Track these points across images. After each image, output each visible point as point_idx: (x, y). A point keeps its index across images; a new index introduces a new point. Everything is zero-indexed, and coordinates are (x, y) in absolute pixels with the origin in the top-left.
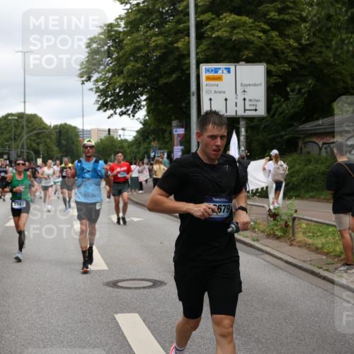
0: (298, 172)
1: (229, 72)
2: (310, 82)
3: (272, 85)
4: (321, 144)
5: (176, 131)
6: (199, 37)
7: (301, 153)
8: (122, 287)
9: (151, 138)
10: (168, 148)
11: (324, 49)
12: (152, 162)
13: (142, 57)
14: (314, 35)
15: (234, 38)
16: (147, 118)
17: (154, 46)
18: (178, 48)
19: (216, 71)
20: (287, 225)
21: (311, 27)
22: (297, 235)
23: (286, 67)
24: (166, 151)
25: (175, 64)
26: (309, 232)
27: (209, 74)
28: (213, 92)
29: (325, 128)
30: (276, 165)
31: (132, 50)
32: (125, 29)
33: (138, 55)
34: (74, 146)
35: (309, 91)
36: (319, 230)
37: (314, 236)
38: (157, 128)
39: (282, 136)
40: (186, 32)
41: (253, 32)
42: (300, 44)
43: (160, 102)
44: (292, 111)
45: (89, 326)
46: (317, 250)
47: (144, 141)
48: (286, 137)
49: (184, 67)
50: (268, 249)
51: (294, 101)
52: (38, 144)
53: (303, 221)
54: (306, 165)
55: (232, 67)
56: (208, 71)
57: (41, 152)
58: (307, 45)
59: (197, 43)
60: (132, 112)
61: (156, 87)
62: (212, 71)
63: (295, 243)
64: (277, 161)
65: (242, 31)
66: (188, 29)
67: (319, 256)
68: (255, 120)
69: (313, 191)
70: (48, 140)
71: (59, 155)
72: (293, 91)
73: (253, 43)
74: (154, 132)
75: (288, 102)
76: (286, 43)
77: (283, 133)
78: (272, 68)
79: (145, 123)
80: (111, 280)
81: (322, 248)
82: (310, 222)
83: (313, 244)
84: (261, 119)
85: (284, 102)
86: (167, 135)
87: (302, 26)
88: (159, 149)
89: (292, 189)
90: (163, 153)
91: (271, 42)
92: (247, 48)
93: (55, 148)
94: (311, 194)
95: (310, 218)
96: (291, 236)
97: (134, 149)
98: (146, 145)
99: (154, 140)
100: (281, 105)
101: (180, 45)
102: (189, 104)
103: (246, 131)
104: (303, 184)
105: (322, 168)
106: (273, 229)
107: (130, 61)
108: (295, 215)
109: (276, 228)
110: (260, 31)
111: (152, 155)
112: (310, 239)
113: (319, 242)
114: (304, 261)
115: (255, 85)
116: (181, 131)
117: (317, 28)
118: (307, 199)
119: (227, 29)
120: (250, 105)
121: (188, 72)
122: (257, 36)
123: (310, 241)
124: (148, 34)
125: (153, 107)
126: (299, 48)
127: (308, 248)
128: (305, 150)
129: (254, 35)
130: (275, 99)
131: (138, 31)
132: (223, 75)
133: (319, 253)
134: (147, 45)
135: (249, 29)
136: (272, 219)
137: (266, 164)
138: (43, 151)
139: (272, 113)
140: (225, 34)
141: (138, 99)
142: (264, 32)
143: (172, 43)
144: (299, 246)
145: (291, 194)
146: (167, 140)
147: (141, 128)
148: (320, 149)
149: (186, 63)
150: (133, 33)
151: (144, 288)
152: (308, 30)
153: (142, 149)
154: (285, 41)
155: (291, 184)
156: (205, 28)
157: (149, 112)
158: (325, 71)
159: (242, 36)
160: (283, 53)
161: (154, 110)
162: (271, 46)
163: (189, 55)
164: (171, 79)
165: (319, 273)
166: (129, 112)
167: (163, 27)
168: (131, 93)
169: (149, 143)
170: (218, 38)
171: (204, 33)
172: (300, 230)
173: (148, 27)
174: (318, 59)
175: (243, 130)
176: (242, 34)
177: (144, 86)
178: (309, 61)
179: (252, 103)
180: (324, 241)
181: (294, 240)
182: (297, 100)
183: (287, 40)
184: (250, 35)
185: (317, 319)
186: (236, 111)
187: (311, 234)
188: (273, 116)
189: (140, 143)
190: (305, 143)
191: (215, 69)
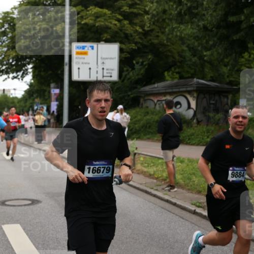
0: (139, 121)
1: (93, 49)
3: (123, 59)
4: (156, 101)
5: (53, 91)
7: (142, 107)
8: (8, 205)
9: (35, 96)
10: (47, 103)
11: (160, 34)
12: (35, 113)
14: (154, 24)
15: (97, 25)
16: (32, 81)
19: (83, 48)
21: (151, 18)
22: (136, 166)
23: (133, 46)
26: (145, 163)
27: (78, 50)
28: (81, 63)
29: (159, 90)
30: (122, 116)
35: (149, 64)
37: (148, 166)
38: (39, 89)
39: (129, 96)
41: (111, 20)
42: (144, 30)
43: (43, 70)
44: (137, 77)
46: (150, 176)
47: (30, 98)
48: (132, 96)
51: (138, 71)
53: (141, 155)
54: (145, 116)
55: (95, 45)
56: (78, 48)
58: (148, 31)
60: (21, 77)
61: (40, 59)
62: (81, 48)
63: (135, 171)
64: (122, 113)
67: (152, 180)
69: (149, 134)
72: (137, 63)
73: (110, 28)
74: (37, 91)
75: (134, 71)
76: (134, 29)
77: (129, 93)
78: (123, 46)
79: (31, 85)
80: (1, 200)
81: (154, 175)
82: (146, 156)
83: (147, 172)
85: (131, 70)
86: (46, 93)
87: (146, 17)
88: (41, 104)
89: (135, 133)
91: (123, 28)
92: (106, 32)
94: (148, 136)
95: (145, 153)
97: (22, 104)
98: (31, 101)
99: (37, 97)
100: (129, 73)
102: (63, 71)
104: (142, 130)
105: (156, 118)
108: (136, 151)
110: (116, 20)
111: (36, 108)
112: (146, 168)
113: (151, 170)
114: (141, 184)
115: (111, 58)
116: (57, 91)
117: (156, 19)
118: (145, 140)
119: (92, 18)
120: (107, 73)
122: (114, 24)
123: (145, 170)
125: (37, 73)
126: (143, 33)
127: (144, 175)
128: (145, 105)
129: (111, 23)
130: (125, 69)
132: (89, 51)
133: (151, 178)
135: (108, 18)
137: (114, 115)
139: (122, 79)
140: (91, 22)
141: (26, 68)
142: (119, 20)
144: (138, 173)
145: (134, 136)
146: (46, 97)
147: (28, 89)
148: (155, 105)
151: (25, 205)
152: (150, 20)
153: (28, 104)
154: (133, 27)
155: (134, 130)
156: (77, 17)
157: (34, 77)
158: (161, 49)
159: (103, 23)
160: (132, 36)
161: (37, 75)
162: (124, 31)
165: (151, 192)
166: (19, 77)
168: (21, 63)
169: (34, 100)
170: (86, 24)
174: (156, 41)
176: (103, 22)
177: (31, 58)
178: (150, 42)
179: (108, 71)
180: (155, 169)
181: (134, 169)
182: (141, 69)
183: (135, 27)
184: (108, 22)
185: (148, 225)
186: (97, 77)
187: (146, 165)
188: (123, 81)
189: (26, 100)
190: (145, 100)
191: (83, 46)
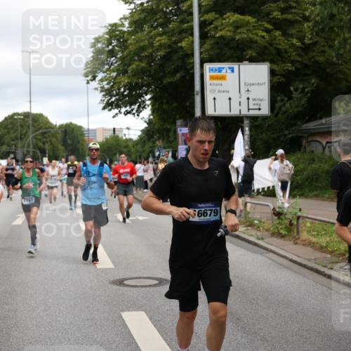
0: (303, 170)
1: (233, 71)
2: (313, 81)
3: (276, 85)
4: (324, 144)
5: (180, 130)
6: (203, 36)
7: (305, 152)
8: (128, 286)
9: (155, 137)
10: (172, 147)
11: (327, 49)
12: (156, 161)
13: (146, 56)
14: (317, 34)
15: (237, 38)
16: (152, 117)
17: (159, 46)
18: (181, 47)
19: (220, 70)
20: (291, 224)
21: (314, 27)
22: (301, 234)
23: (289, 67)
24: (171, 150)
25: (180, 64)
26: (314, 231)
27: (213, 74)
28: (217, 91)
29: (328, 128)
30: (282, 165)
31: (136, 49)
32: (129, 29)
33: (143, 55)
34: (79, 146)
35: (312, 90)
36: (323, 229)
37: (318, 235)
38: (161, 128)
39: (285, 136)
40: (189, 32)
41: (256, 31)
42: (303, 44)
43: (165, 101)
44: (296, 110)
45: (96, 323)
46: (322, 249)
47: (149, 140)
48: (290, 136)
49: (188, 67)
50: (273, 248)
51: (298, 100)
52: (44, 143)
53: (307, 220)
54: (309, 164)
55: (236, 66)
56: (212, 70)
57: (47, 152)
58: (310, 44)
59: (200, 42)
60: (137, 111)
61: (161, 86)
62: (216, 70)
63: (299, 242)
65: (245, 31)
66: (192, 29)
67: (324, 255)
68: (259, 119)
69: (316, 190)
70: (54, 139)
71: (65, 154)
72: (296, 90)
73: (256, 42)
74: (158, 131)
75: (291, 101)
76: (289, 43)
77: (286, 132)
78: (275, 67)
79: (150, 123)
80: (118, 278)
81: (326, 247)
82: (314, 221)
83: (318, 243)
84: (265, 118)
85: (287, 101)
86: (171, 134)
87: (305, 25)
88: (164, 148)
89: (296, 187)
90: (168, 152)
91: (274, 42)
92: (250, 48)
93: (61, 148)
94: (315, 193)
95: (314, 217)
96: (295, 234)
97: (139, 148)
98: (151, 144)
99: (159, 139)
100: (284, 105)
101: (183, 44)
102: (193, 103)
103: (250, 130)
104: (307, 183)
105: (326, 167)
106: (277, 228)
107: (135, 60)
108: (299, 214)
109: (281, 227)
110: (263, 31)
111: (157, 154)
112: (315, 237)
113: (323, 241)
114: (309, 260)
115: (259, 84)
116: (185, 130)
117: (320, 27)
118: (311, 198)
119: (230, 28)
120: (254, 104)
121: (191, 71)
122: (260, 36)
123: (314, 240)
124: (152, 33)
125: (157, 106)
126: (302, 48)
127: (312, 247)
128: (308, 149)
129: (257, 35)
130: (279, 98)
131: (142, 30)
132: (227, 74)
133: (322, 252)
134: (151, 45)
135: (252, 28)
136: (276, 218)
138: (49, 150)
139: (275, 112)
140: (229, 34)
141: (143, 99)
142: (268, 31)
143: (176, 43)
144: (304, 245)
145: (295, 193)
146: (171, 139)
147: (146, 128)
148: (324, 148)
149: (190, 63)
150: (138, 32)
151: (150, 286)
152: (311, 30)
153: (147, 148)
154: (288, 41)
155: (295, 183)
156: (208, 28)
157: (153, 111)
158: (328, 70)
159: (245, 36)
160: (286, 52)
161: (158, 109)
162: (274, 46)
163: (193, 55)
164: (176, 79)
165: (324, 272)
166: (134, 111)
167: (167, 26)
168: (136, 93)
169: (154, 142)
170: (222, 37)
171: (207, 33)
172: (304, 228)
173: (152, 26)
174: (321, 58)
175: (247, 129)
176: (246, 34)
177: (149, 85)
178: (313, 60)
179: (255, 102)
180: (328, 239)
181: (299, 238)
182: (301, 99)
183: (290, 39)
184: (253, 34)
185: (322, 318)
186: (240, 111)
187: (315, 233)
188: (276, 116)
189: (144, 142)
190: (309, 142)
191: (219, 68)
